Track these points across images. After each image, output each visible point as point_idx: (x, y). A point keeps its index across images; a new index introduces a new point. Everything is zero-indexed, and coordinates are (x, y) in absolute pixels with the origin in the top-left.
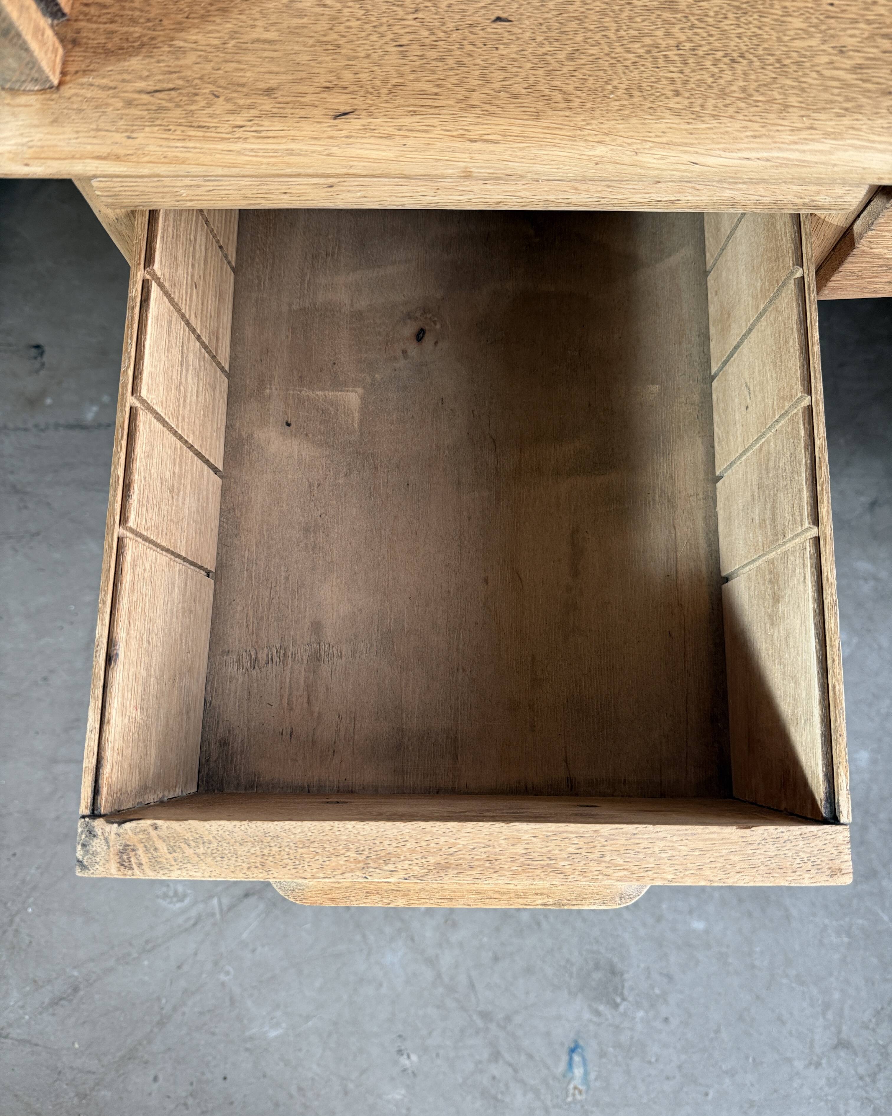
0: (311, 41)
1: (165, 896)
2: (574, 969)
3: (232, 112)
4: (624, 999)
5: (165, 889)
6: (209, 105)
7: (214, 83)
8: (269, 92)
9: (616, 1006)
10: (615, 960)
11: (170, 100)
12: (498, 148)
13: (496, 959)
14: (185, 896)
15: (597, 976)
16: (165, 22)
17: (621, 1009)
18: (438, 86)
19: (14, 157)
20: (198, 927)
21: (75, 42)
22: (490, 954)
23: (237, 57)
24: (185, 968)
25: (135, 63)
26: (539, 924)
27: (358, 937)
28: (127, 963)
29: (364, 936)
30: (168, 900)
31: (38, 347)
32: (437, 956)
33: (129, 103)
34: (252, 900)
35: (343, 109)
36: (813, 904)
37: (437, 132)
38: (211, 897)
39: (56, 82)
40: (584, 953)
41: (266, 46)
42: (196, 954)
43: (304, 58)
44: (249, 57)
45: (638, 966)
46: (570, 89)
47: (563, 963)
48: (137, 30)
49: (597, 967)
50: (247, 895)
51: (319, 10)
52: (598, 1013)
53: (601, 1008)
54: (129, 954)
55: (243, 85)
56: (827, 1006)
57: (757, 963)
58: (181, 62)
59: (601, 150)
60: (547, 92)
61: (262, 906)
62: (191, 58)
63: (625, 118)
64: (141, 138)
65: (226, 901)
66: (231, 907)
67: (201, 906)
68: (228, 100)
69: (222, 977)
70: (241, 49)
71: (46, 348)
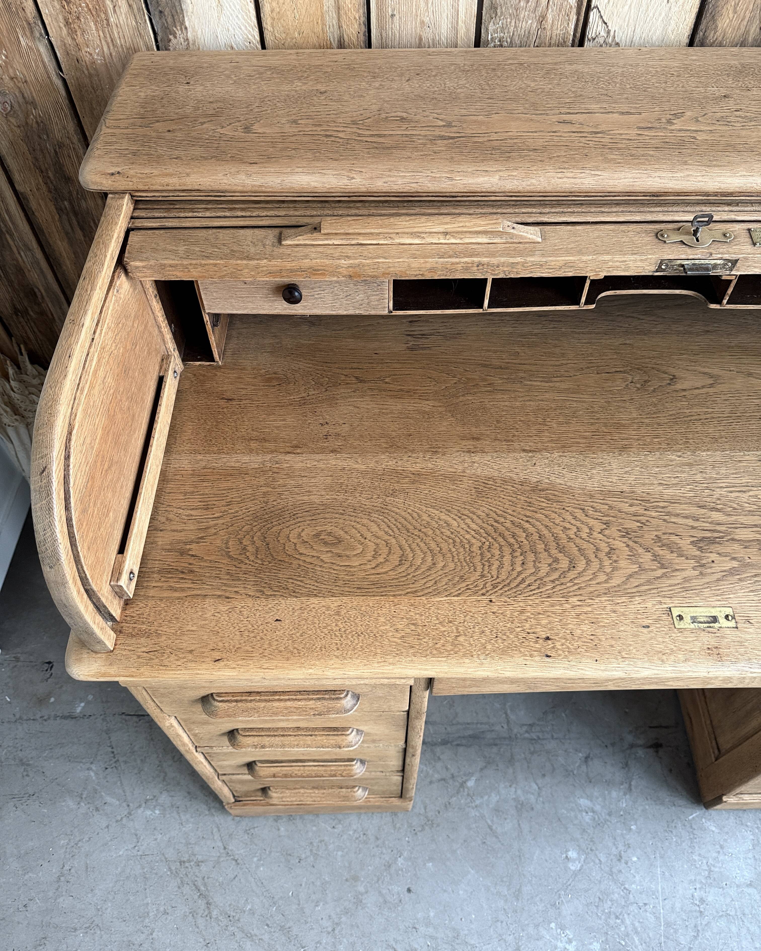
0: (208, 631)
3: (177, 660)
6: (169, 657)
7: (171, 648)
8: (191, 652)
11: (154, 655)
12: (274, 670)
16: (155, 623)
18: (253, 648)
19: (93, 676)
21: (120, 632)
23: (181, 638)
25: (143, 640)
31: (49, 663)
33: (139, 657)
35: (218, 658)
37: (252, 666)
39: (112, 649)
41: (192, 633)
43: (205, 637)
44: (185, 638)
46: (300, 648)
48: (144, 627)
51: (212, 617)
55: (182, 649)
58: (160, 640)
59: (310, 670)
60: (292, 650)
62: (164, 638)
63: (319, 659)
64: (142, 670)
68: (176, 655)
70: (182, 634)
71: (54, 664)
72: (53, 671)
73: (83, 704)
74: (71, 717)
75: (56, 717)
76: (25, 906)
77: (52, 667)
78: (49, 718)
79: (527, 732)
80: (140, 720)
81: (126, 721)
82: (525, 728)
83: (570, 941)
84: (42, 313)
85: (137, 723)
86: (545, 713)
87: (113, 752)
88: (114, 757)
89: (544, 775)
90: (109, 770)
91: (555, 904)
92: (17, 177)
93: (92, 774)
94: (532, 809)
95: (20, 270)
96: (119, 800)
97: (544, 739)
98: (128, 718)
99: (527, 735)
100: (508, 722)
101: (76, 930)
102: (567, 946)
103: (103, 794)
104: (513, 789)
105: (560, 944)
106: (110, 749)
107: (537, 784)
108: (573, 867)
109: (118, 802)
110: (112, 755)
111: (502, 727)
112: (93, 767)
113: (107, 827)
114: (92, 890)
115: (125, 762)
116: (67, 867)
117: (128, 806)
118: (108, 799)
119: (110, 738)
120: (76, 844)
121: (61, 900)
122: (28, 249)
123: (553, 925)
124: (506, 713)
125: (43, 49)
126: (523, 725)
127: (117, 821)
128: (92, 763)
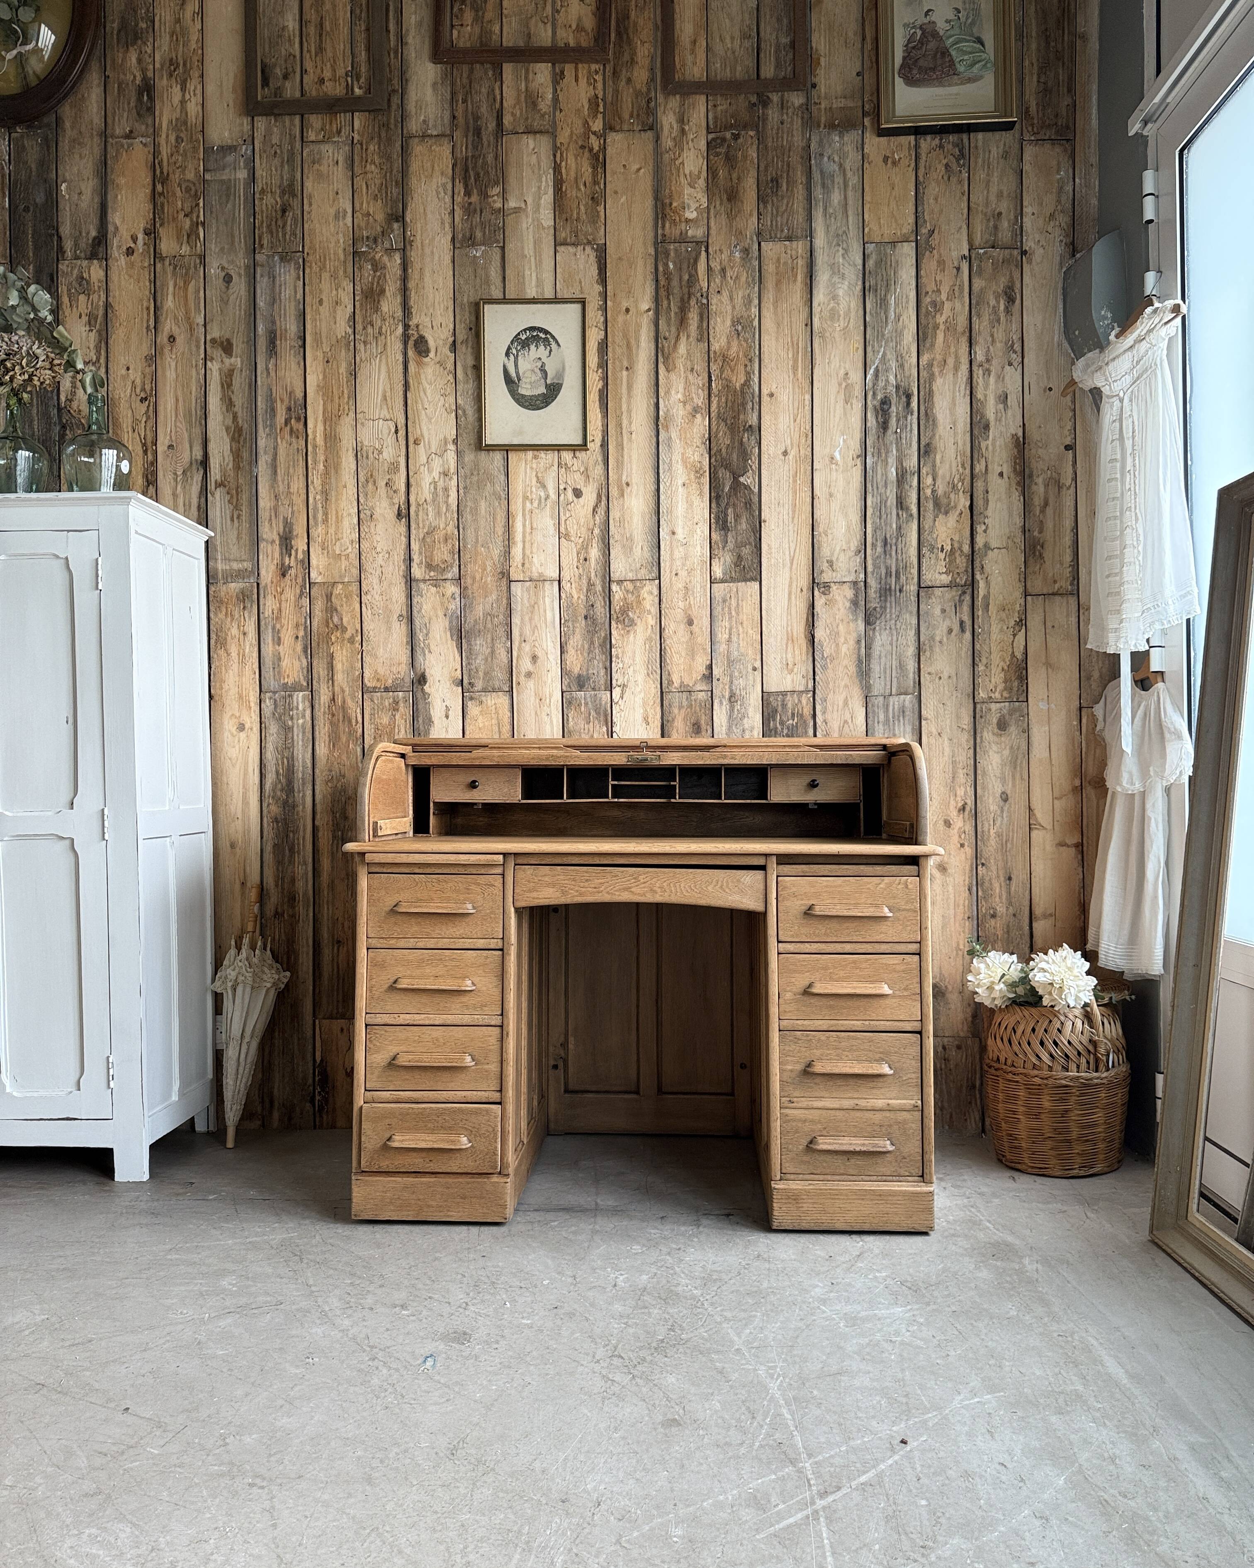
84: (293, 916)
92: (318, 817)
95: (293, 881)
122: (305, 863)
125: (359, 750)
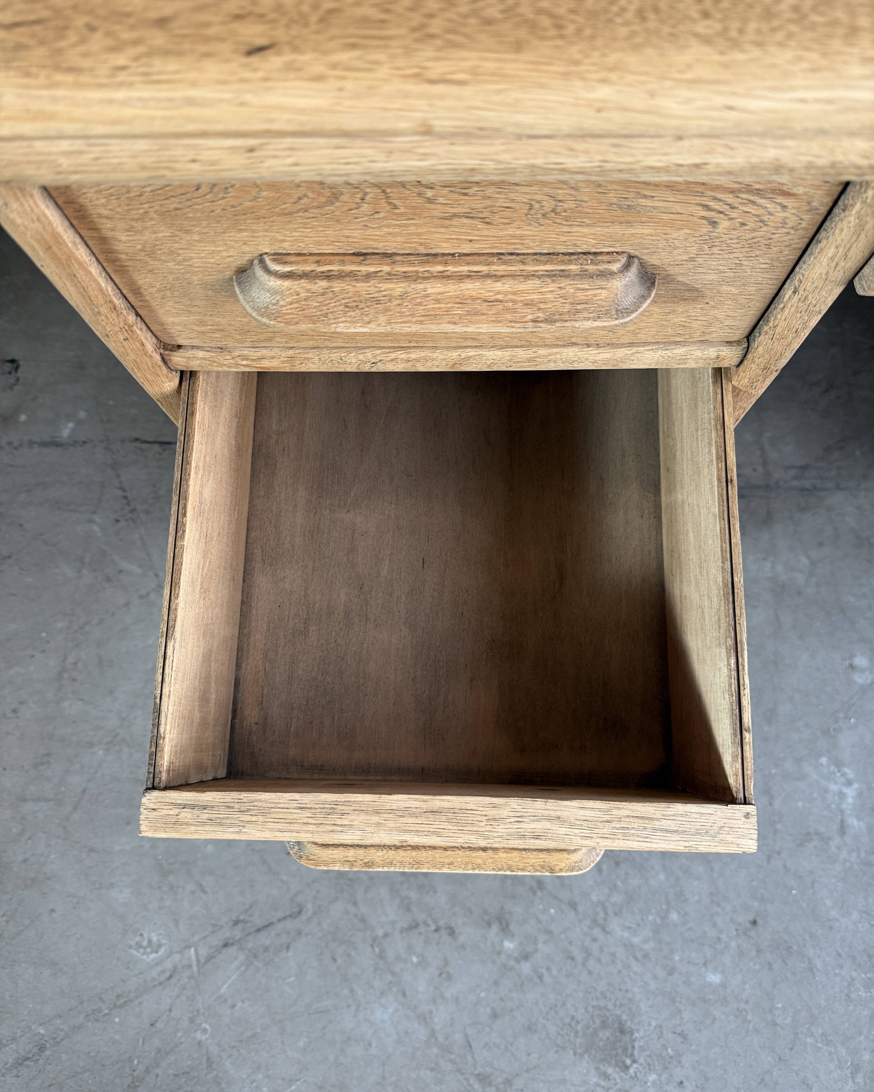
1: (139, 946)
2: (579, 1027)
3: (113, 49)
4: (634, 1061)
5: (138, 939)
6: (83, 41)
7: (91, 12)
8: (162, 23)
9: (627, 1068)
10: (624, 1017)
11: (33, 36)
12: (466, 91)
13: (495, 1016)
14: (160, 946)
15: (604, 1034)
17: (632, 1071)
18: (387, 11)
20: (173, 981)
22: (488, 1010)
24: (159, 1025)
26: (541, 977)
27: (346, 992)
28: (97, 1020)
29: (352, 991)
30: (142, 950)
31: (12, 361)
32: (431, 1012)
34: (232, 951)
35: (260, 41)
36: (840, 955)
37: (384, 71)
38: (188, 947)
40: (590, 1009)
42: (170, 1010)
45: (650, 1025)
46: (561, 11)
47: (567, 1020)
49: (604, 1025)
50: (226, 945)
52: (606, 1076)
53: (610, 1071)
54: (100, 1010)
55: (128, 15)
56: (856, 1069)
57: (779, 1020)
59: (604, 92)
60: (531, 16)
61: (242, 957)
63: (637, 48)
65: (204, 952)
66: (210, 958)
67: (177, 957)
68: (108, 34)
69: (199, 1036)
71: (21, 363)
72: (20, 373)
73: (71, 425)
74: (55, 444)
75: (31, 443)
76: (14, 711)
77: (17, 369)
78: (21, 445)
79: (795, 478)
80: (164, 450)
81: (142, 450)
82: (792, 472)
83: (849, 783)
85: (160, 454)
86: (828, 449)
87: (126, 497)
88: (128, 504)
89: (821, 544)
90: (122, 524)
91: (829, 730)
93: (96, 528)
94: (799, 593)
96: (141, 566)
97: (823, 490)
98: (144, 446)
99: (795, 483)
100: (765, 463)
101: (91, 745)
102: (845, 790)
103: (116, 557)
104: (768, 565)
105: (834, 787)
106: (120, 493)
107: (808, 557)
108: (859, 679)
109: (139, 570)
110: (124, 501)
111: (755, 470)
112: (97, 518)
113: (127, 604)
114: (111, 692)
115: (147, 512)
116: (70, 660)
117: (157, 575)
118: (125, 565)
119: (118, 476)
120: (82, 628)
121: (66, 704)
123: (824, 760)
124: (762, 449)
126: (790, 467)
127: (141, 597)
128: (94, 512)
